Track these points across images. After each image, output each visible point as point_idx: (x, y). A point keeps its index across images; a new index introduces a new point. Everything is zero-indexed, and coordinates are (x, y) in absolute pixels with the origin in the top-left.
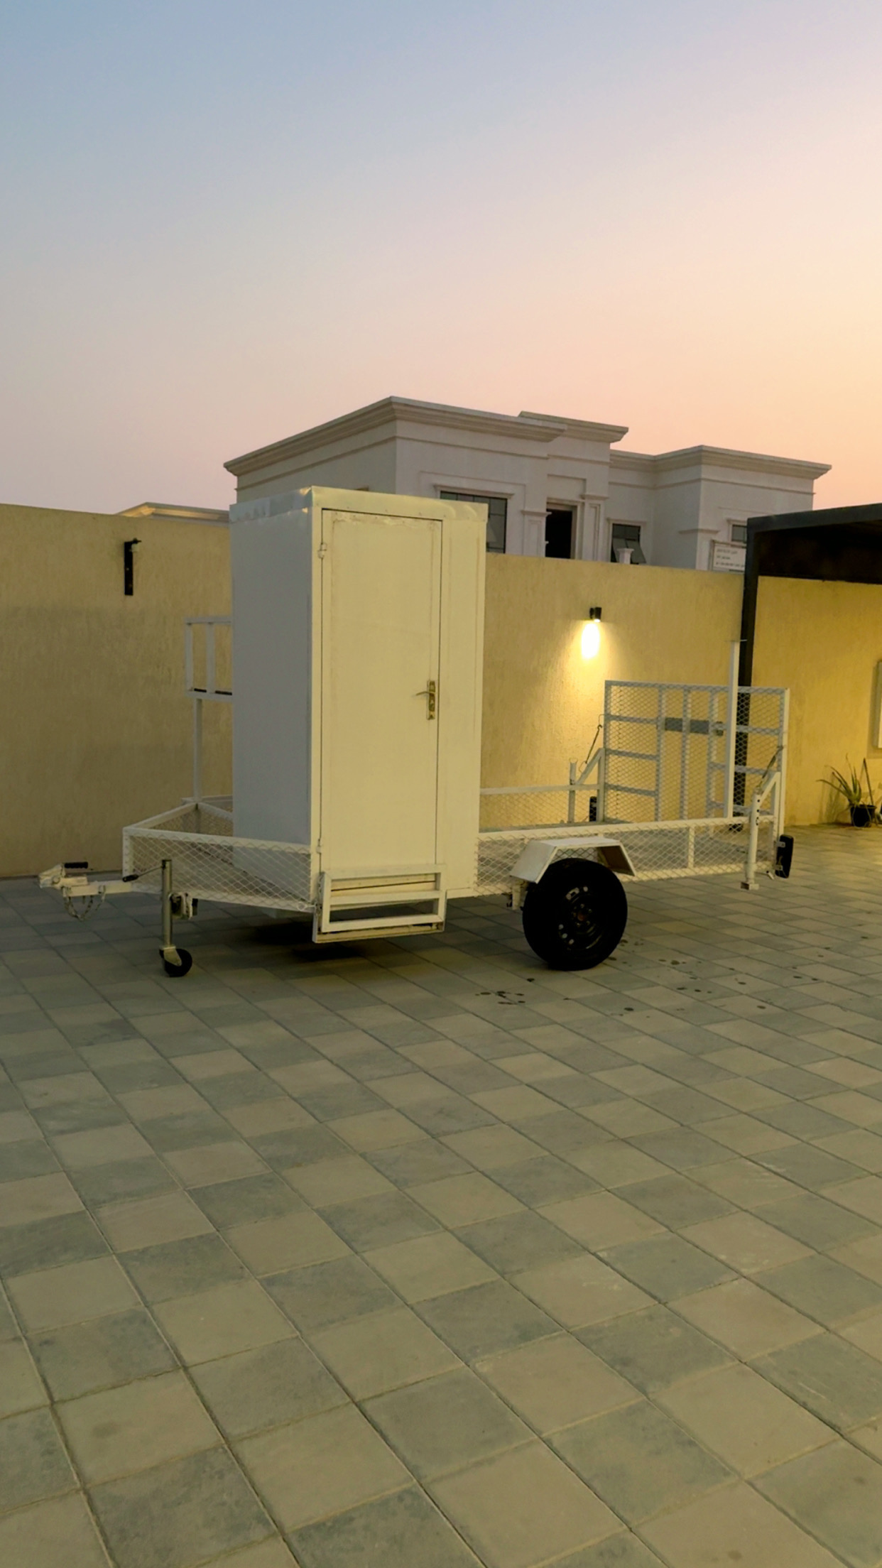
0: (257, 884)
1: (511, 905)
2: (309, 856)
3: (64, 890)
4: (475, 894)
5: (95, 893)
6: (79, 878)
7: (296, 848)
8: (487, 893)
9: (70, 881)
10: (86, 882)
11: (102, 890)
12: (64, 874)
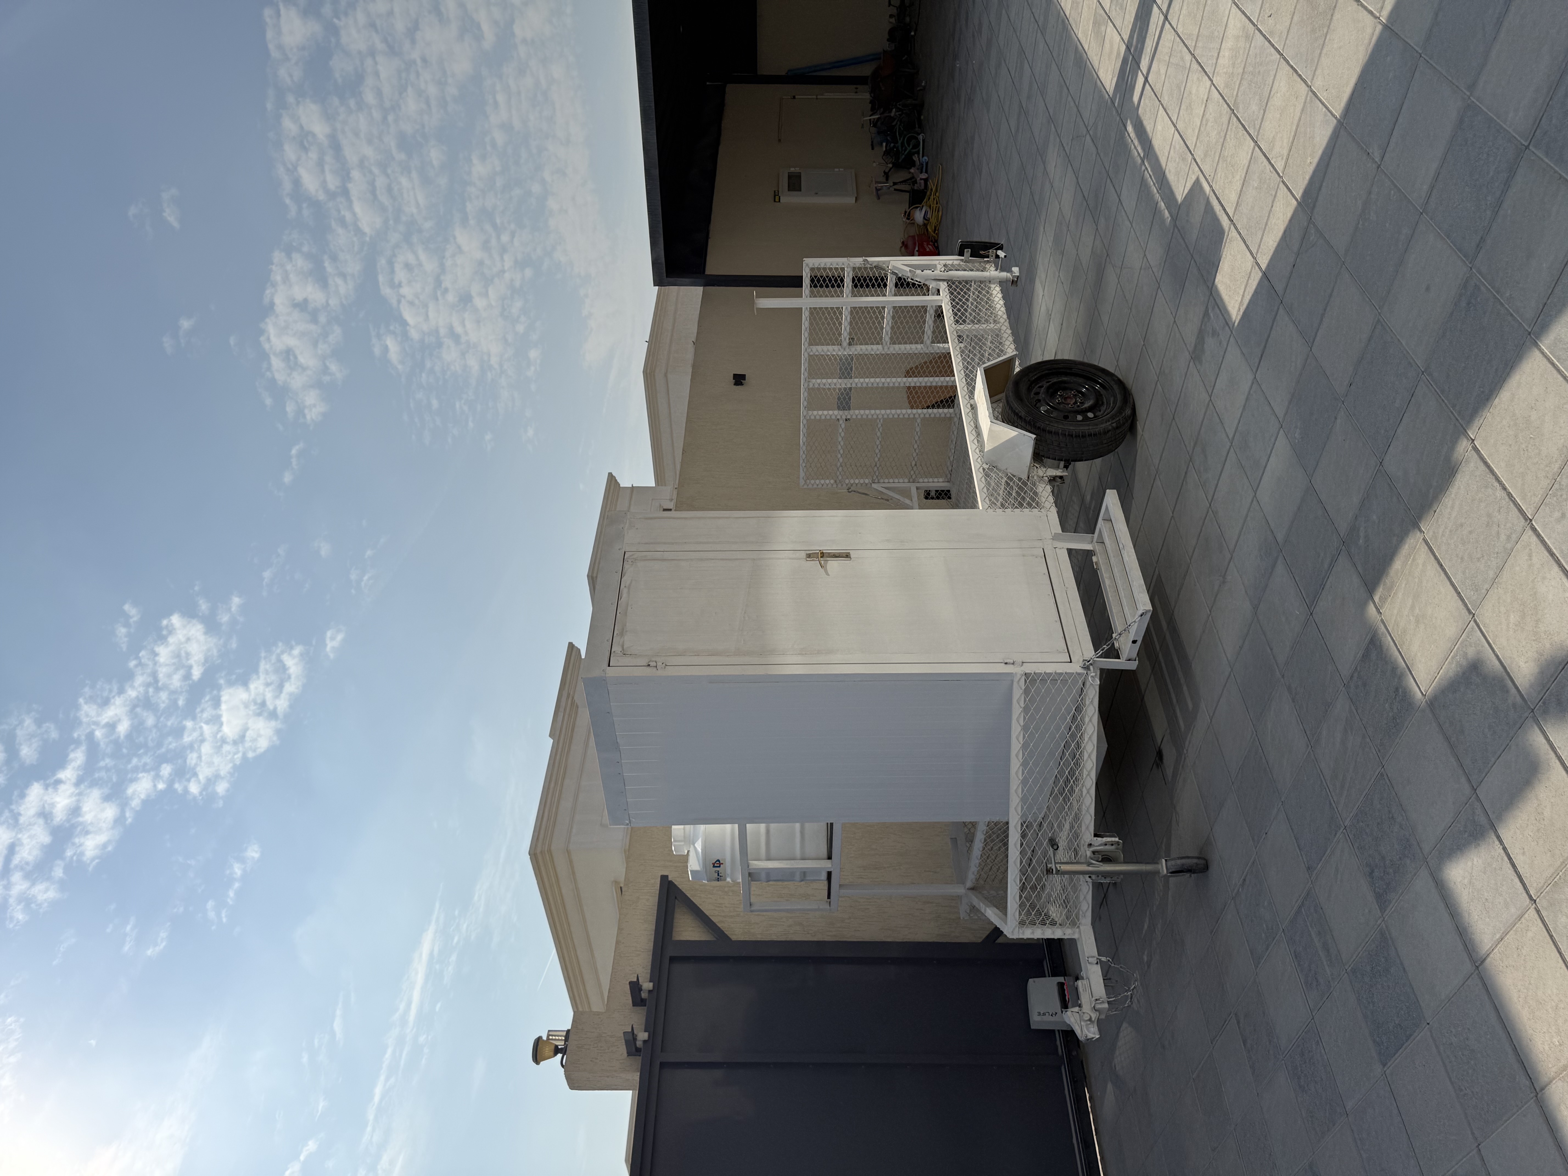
0: (1067, 764)
1: (1061, 477)
2: (1026, 675)
3: (1098, 1006)
4: (1054, 510)
5: (1098, 969)
6: (1081, 989)
7: (1018, 693)
8: (1051, 499)
9: (1085, 998)
10: (1085, 982)
11: (1094, 960)
12: (1076, 1009)
